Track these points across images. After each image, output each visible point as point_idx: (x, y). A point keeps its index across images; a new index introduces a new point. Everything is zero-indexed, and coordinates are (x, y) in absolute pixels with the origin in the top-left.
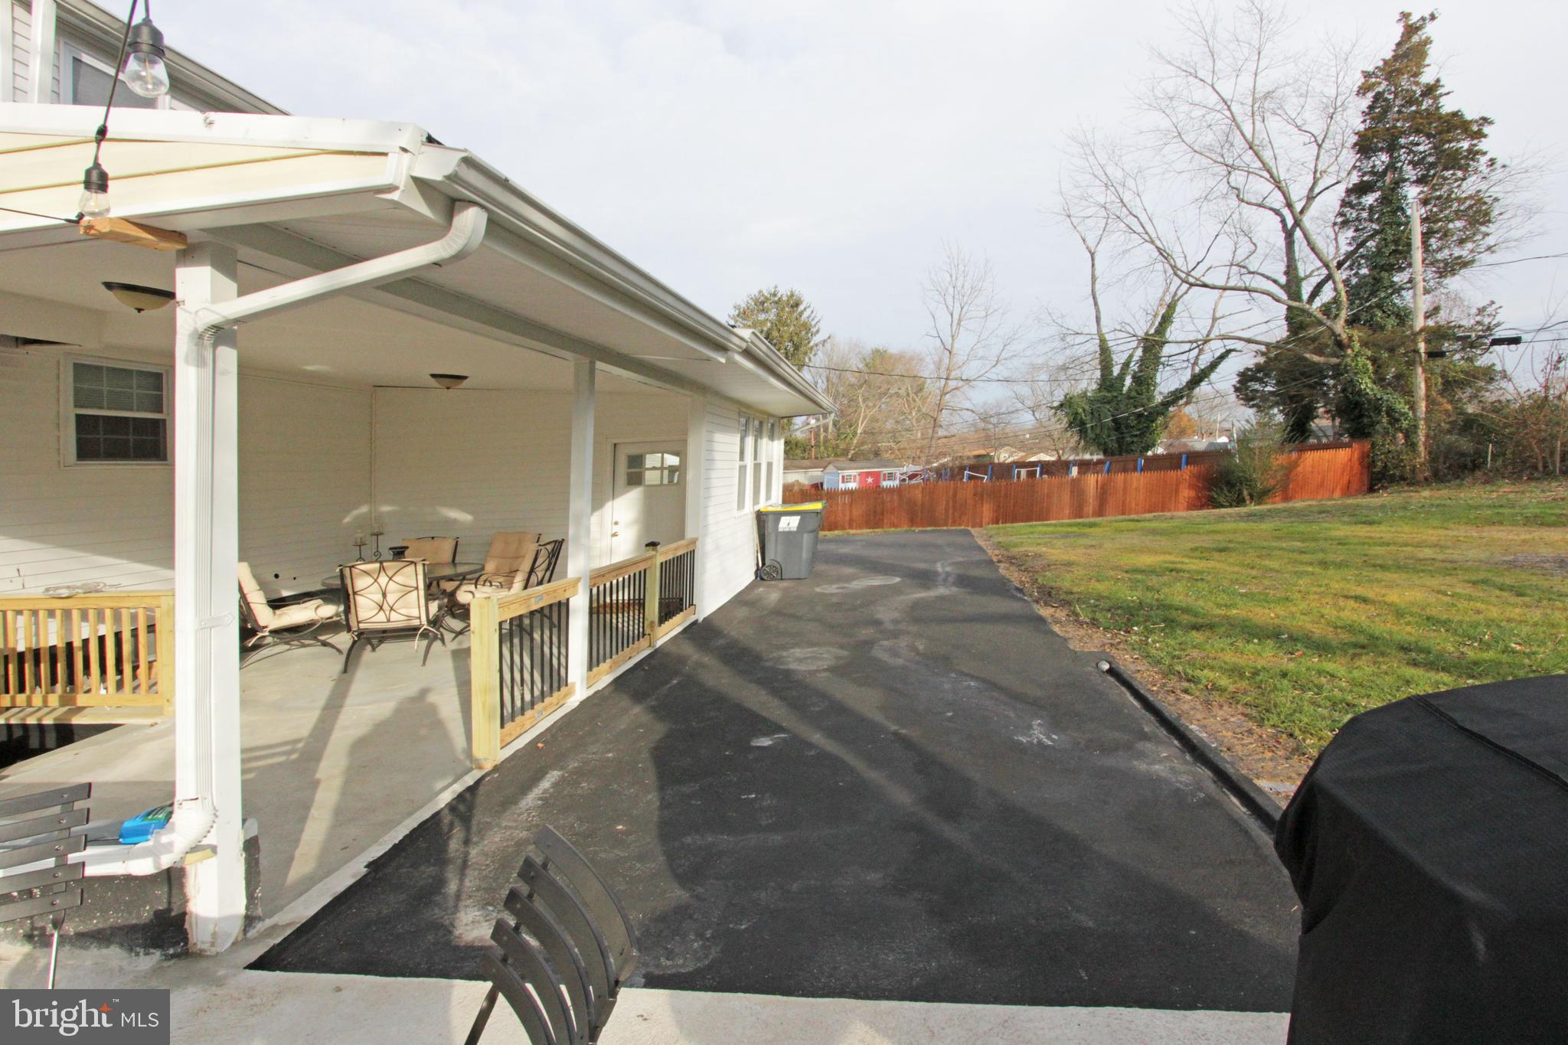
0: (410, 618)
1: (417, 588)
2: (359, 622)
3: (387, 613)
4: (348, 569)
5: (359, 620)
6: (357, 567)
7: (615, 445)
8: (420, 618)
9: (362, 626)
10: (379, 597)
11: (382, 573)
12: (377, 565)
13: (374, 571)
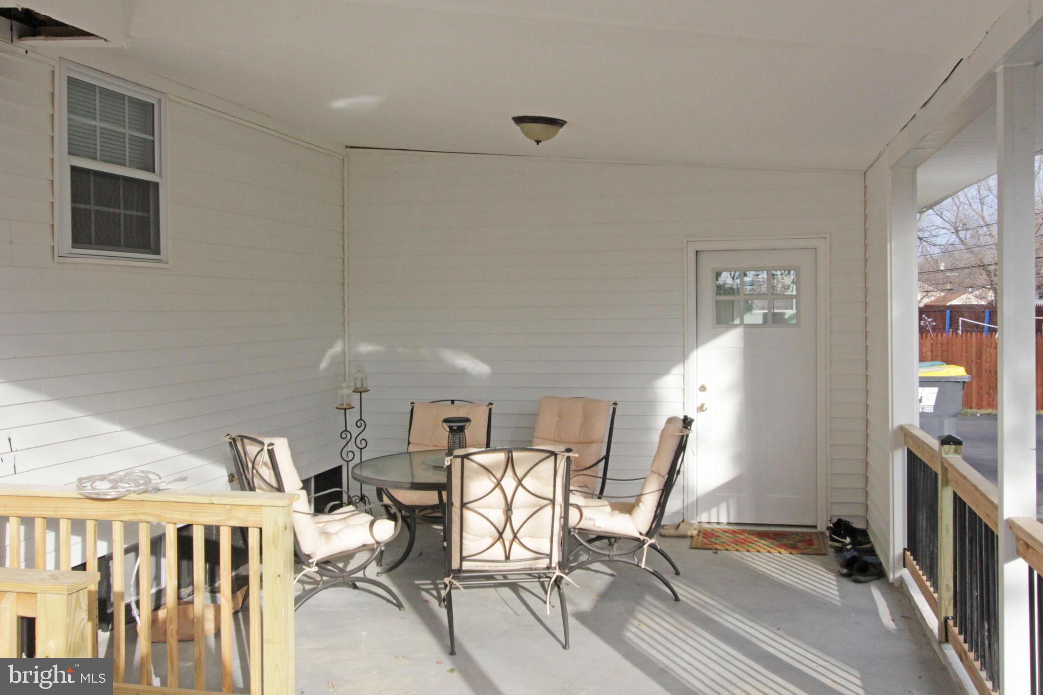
0: (539, 555)
1: (553, 502)
2: (462, 559)
3: (507, 544)
4: (459, 460)
5: (464, 554)
6: (474, 457)
7: (697, 252)
8: (550, 556)
9: (466, 565)
10: (498, 517)
11: (509, 471)
12: (501, 457)
13: (496, 465)
